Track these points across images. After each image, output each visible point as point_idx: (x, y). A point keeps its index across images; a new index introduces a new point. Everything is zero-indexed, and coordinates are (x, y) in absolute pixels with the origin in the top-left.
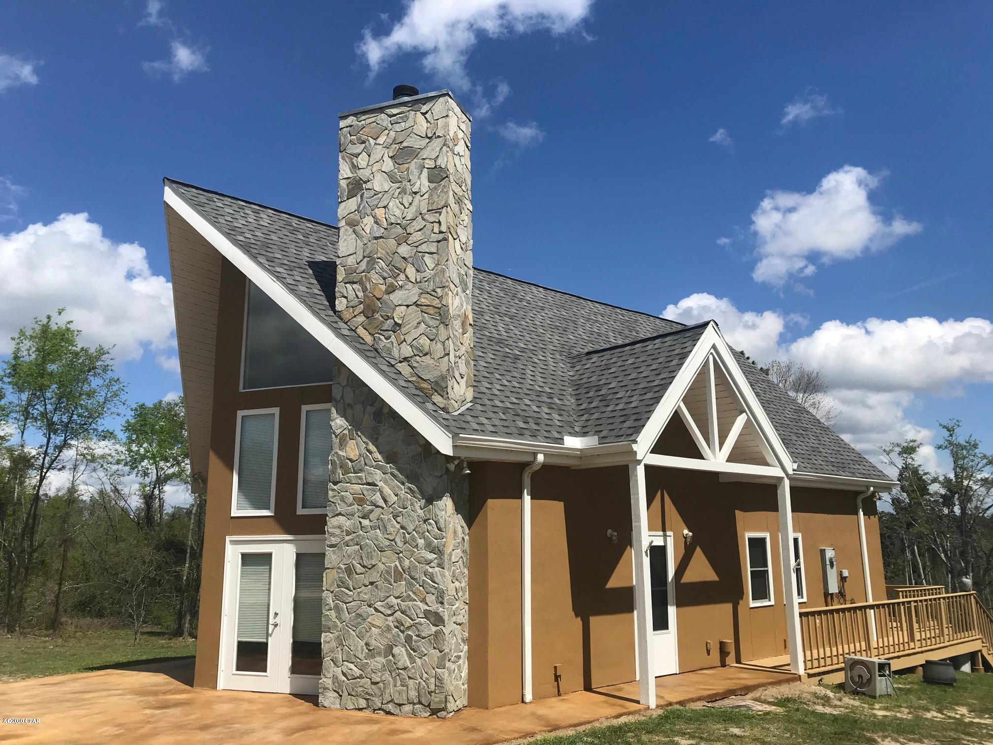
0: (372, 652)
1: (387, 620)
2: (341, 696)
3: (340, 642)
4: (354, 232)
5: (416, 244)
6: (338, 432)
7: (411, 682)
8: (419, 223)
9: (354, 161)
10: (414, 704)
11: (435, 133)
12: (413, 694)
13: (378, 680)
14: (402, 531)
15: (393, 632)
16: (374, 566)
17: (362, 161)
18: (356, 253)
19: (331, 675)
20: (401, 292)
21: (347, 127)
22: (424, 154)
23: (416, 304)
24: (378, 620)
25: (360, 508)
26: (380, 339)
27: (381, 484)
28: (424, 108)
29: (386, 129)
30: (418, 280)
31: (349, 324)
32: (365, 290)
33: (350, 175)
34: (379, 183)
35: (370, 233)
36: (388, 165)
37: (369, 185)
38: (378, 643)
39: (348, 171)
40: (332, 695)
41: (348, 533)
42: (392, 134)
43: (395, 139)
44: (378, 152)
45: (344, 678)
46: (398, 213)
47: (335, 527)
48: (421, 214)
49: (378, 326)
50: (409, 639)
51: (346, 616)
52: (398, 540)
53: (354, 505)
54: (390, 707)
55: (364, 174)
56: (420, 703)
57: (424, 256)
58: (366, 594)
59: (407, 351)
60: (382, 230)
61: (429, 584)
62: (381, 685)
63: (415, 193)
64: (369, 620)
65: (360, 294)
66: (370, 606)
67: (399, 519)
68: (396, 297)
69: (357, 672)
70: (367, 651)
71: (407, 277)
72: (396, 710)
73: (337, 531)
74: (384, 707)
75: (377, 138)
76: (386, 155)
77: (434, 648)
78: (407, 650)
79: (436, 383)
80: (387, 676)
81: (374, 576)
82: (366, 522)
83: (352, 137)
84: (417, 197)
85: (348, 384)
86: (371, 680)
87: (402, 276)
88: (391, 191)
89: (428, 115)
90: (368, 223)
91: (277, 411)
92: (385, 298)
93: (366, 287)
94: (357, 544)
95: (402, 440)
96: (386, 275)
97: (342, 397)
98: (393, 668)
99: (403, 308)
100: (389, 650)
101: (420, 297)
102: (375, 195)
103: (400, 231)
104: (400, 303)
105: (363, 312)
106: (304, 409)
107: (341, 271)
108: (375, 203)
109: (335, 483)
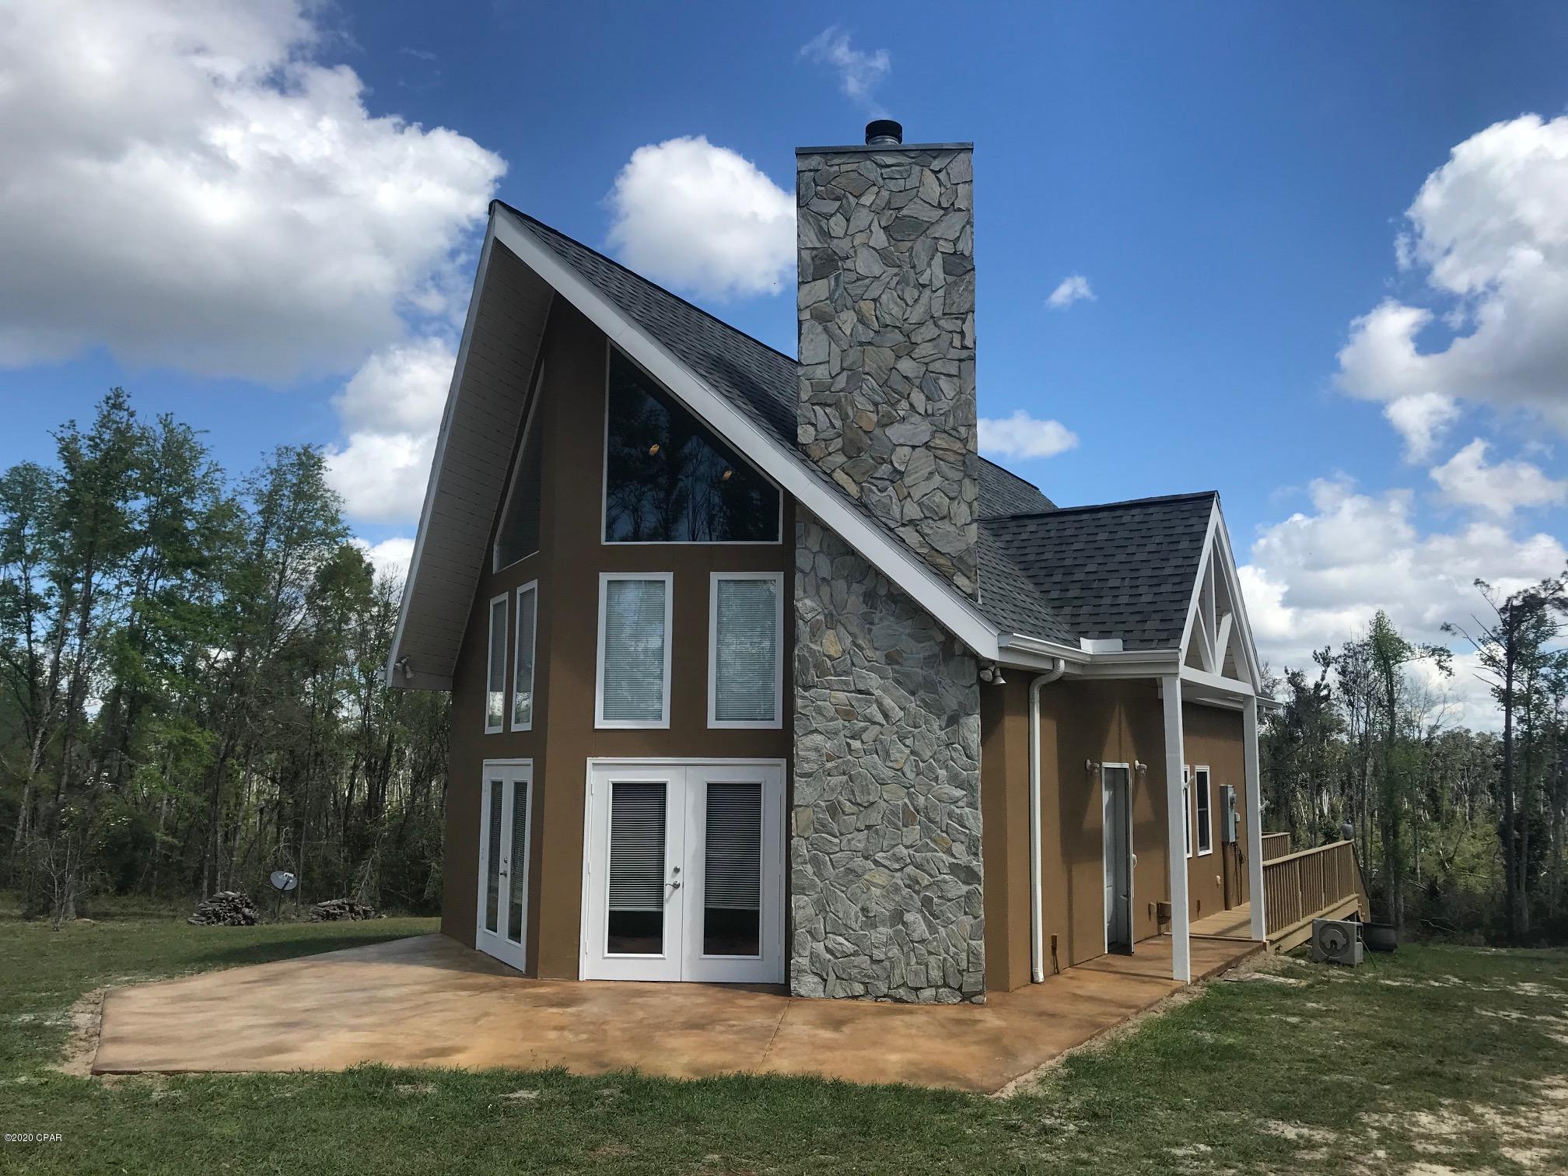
0: (871, 922)
1: (893, 877)
2: (825, 980)
3: (822, 907)
4: (826, 329)
5: (926, 360)
6: (810, 616)
7: (932, 960)
8: (930, 331)
9: (824, 223)
10: (938, 987)
11: (953, 204)
12: (935, 974)
13: (882, 957)
14: (912, 758)
15: (904, 893)
16: (873, 803)
17: (837, 225)
18: (828, 362)
19: (807, 953)
20: (902, 427)
21: (810, 170)
22: (937, 231)
23: (926, 445)
24: (881, 877)
25: (846, 723)
26: (871, 490)
27: (877, 692)
28: (936, 165)
29: (874, 185)
30: (930, 412)
31: (820, 463)
32: (844, 417)
33: (818, 245)
34: (866, 263)
35: (851, 335)
36: (880, 239)
37: (849, 264)
38: (881, 909)
39: (814, 238)
40: (811, 979)
41: (830, 759)
42: (885, 194)
43: (889, 202)
44: (862, 218)
45: (829, 956)
46: (895, 310)
47: (808, 749)
48: (932, 317)
49: (868, 471)
50: (927, 902)
51: (830, 871)
52: (907, 770)
53: (837, 719)
54: (902, 993)
55: (842, 246)
56: (946, 985)
57: (939, 378)
58: (859, 841)
59: (912, 511)
60: (872, 334)
61: (957, 830)
62: (887, 964)
63: (924, 286)
64: (866, 877)
65: (838, 423)
66: (866, 858)
67: (908, 742)
68: (895, 433)
69: (849, 947)
70: (864, 919)
71: (911, 405)
72: (910, 997)
73: (813, 755)
74: (892, 992)
75: (861, 195)
76: (876, 222)
77: (966, 913)
78: (924, 917)
79: (960, 558)
80: (895, 951)
81: (874, 818)
82: (856, 744)
83: (819, 188)
84: (927, 293)
85: (821, 551)
86: (871, 957)
87: (904, 404)
88: (885, 278)
89: (942, 176)
90: (847, 320)
91: (668, 578)
92: (878, 432)
93: (847, 414)
94: (844, 774)
95: (909, 635)
96: (879, 399)
97: (813, 568)
98: (905, 941)
99: (907, 450)
100: (898, 917)
101: (933, 437)
102: (858, 280)
103: (900, 338)
104: (901, 441)
105: (842, 450)
106: (715, 577)
107: (806, 385)
108: (859, 291)
109: (806, 688)
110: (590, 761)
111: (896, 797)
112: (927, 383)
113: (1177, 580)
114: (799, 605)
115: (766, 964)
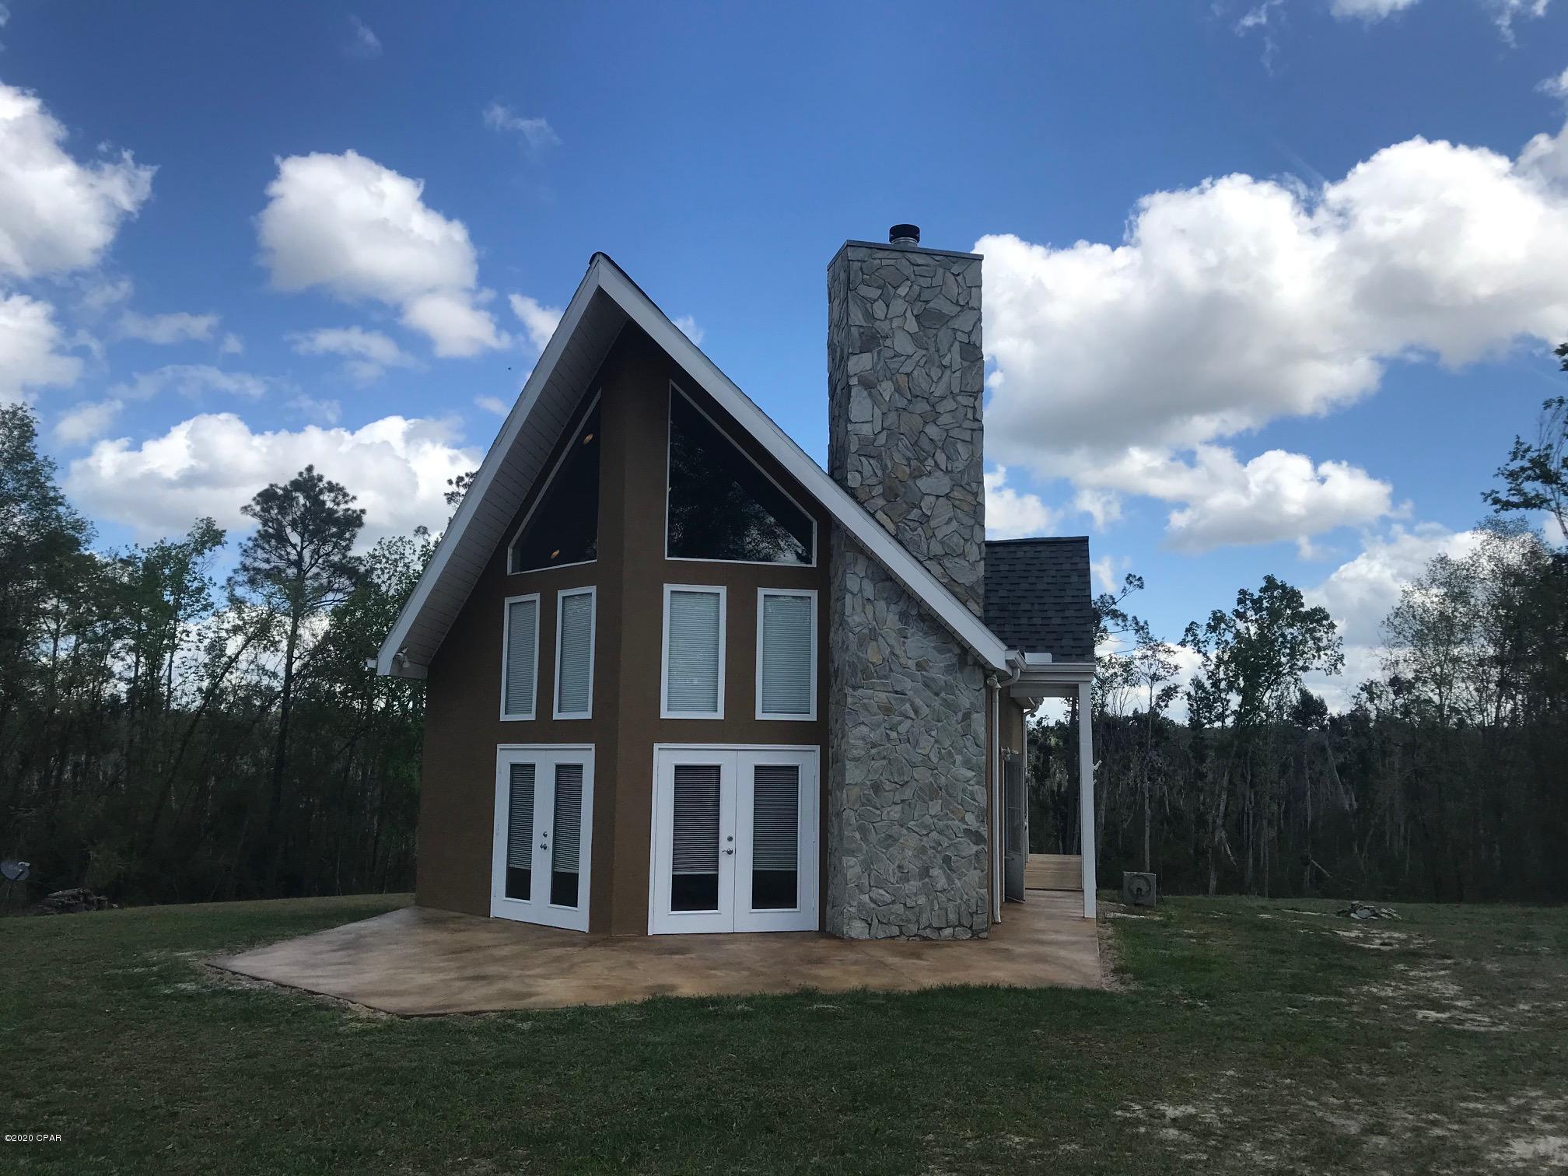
0: (905, 878)
1: (922, 841)
2: (870, 925)
3: (867, 866)
4: (870, 395)
5: (947, 427)
6: (858, 629)
7: (951, 904)
8: (949, 404)
9: (869, 305)
10: (954, 927)
11: (968, 303)
12: (952, 917)
13: (914, 904)
14: (936, 746)
15: (929, 853)
16: (907, 782)
17: (879, 309)
18: (872, 421)
19: (855, 903)
20: (929, 479)
21: (859, 261)
22: (956, 324)
23: (947, 496)
24: (913, 841)
25: (886, 717)
26: (906, 530)
27: (910, 693)
28: (956, 269)
29: (908, 279)
30: (949, 469)
31: (865, 505)
32: (884, 468)
33: (865, 324)
34: (902, 344)
35: (890, 401)
36: (912, 325)
37: (888, 342)
39: (861, 316)
40: (858, 924)
41: (874, 746)
42: (916, 288)
43: (919, 295)
44: (898, 306)
45: (873, 905)
46: (924, 385)
47: (857, 738)
48: (952, 393)
49: (902, 514)
50: (947, 860)
51: (873, 837)
52: (932, 756)
53: (879, 714)
54: (928, 933)
55: (883, 327)
56: (961, 925)
57: (956, 443)
58: (896, 812)
59: (936, 549)
60: (906, 402)
61: (969, 803)
62: (917, 910)
63: (945, 367)
64: (901, 841)
65: (879, 473)
66: (902, 826)
67: (933, 733)
68: (923, 484)
69: (889, 898)
70: (900, 874)
71: (936, 462)
72: (934, 936)
73: (860, 743)
74: (920, 932)
75: (899, 286)
76: (909, 311)
77: (975, 868)
78: (945, 872)
79: (972, 588)
80: (922, 900)
81: (908, 794)
82: (894, 735)
83: (865, 276)
84: (948, 372)
85: (866, 576)
86: (905, 905)
87: (930, 461)
88: (916, 357)
89: (960, 278)
90: (887, 389)
91: (722, 590)
92: (910, 482)
93: (886, 466)
94: (884, 758)
95: (934, 648)
96: (910, 455)
97: (861, 590)
98: (930, 891)
99: (932, 499)
100: (925, 872)
101: (952, 490)
102: (895, 356)
103: (928, 408)
104: (928, 491)
105: (883, 494)
106: (761, 592)
107: (854, 440)
108: (896, 366)
109: (854, 688)
110: (656, 746)
111: (922, 775)
112: (947, 445)
114: (849, 620)
115: (803, 915)
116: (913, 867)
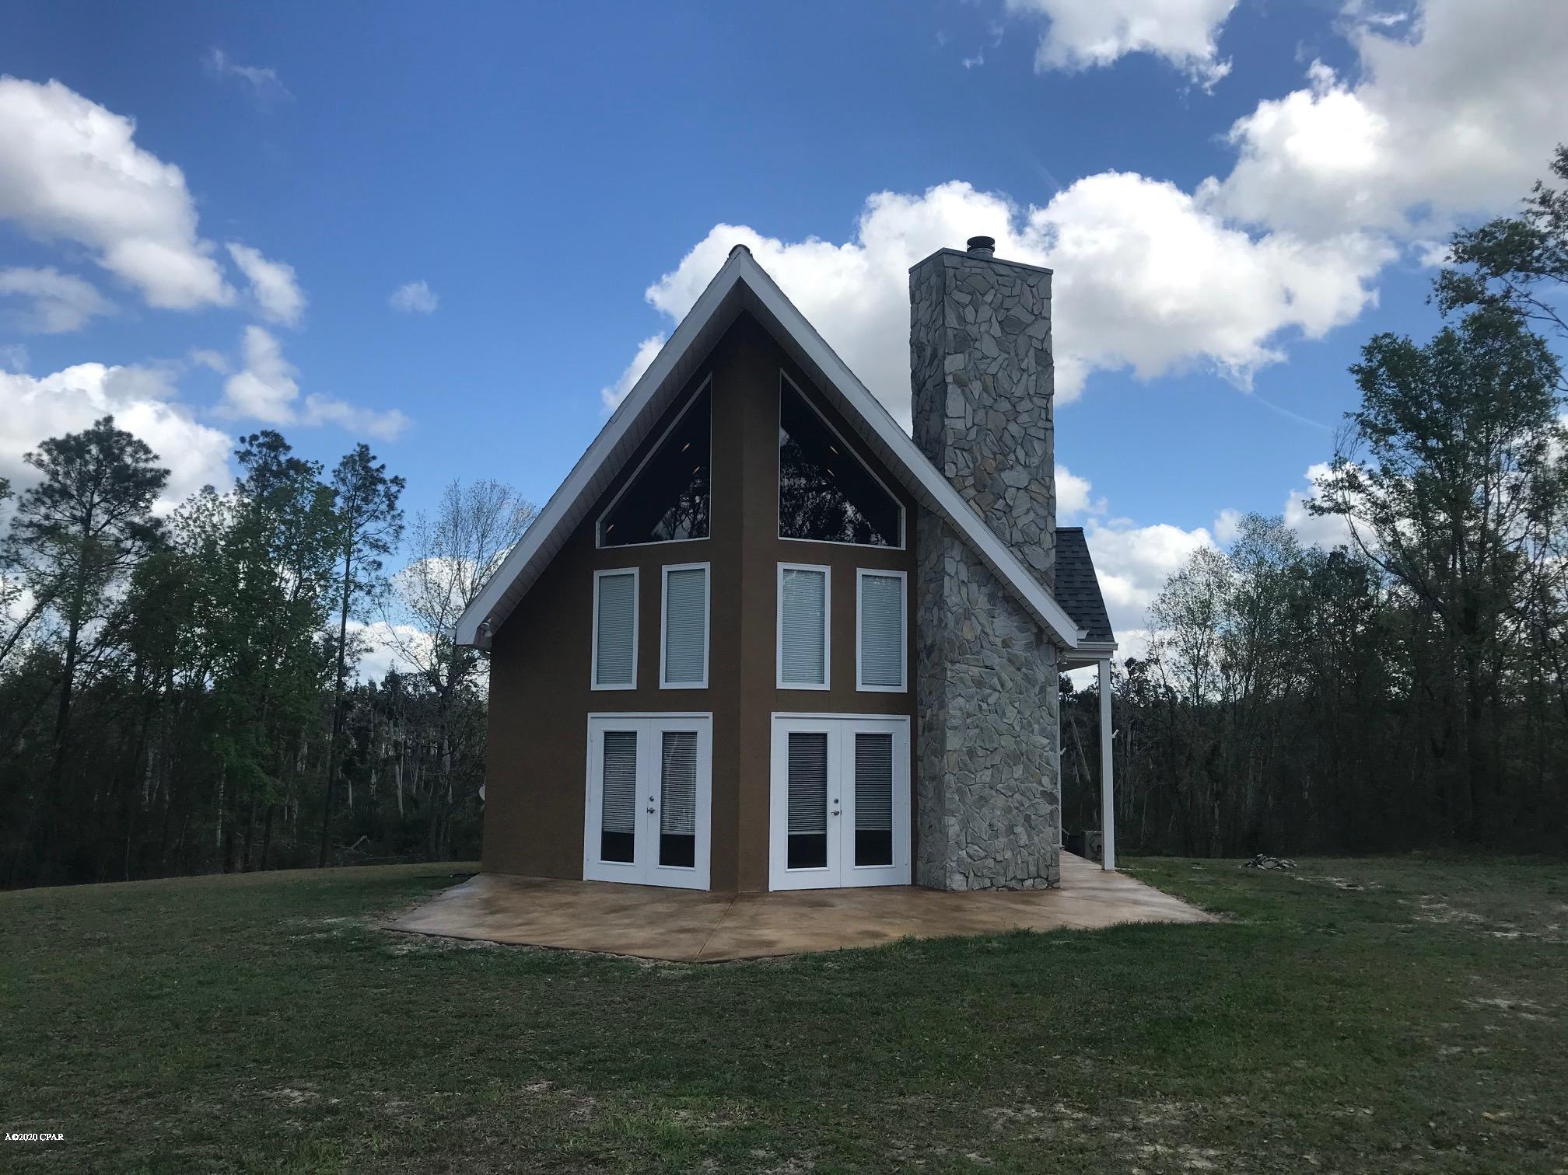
0: (995, 834)
1: (1007, 801)
2: (967, 877)
3: (965, 824)
4: (963, 391)
5: (1026, 426)
6: (955, 609)
7: (1031, 858)
8: (1026, 405)
9: (961, 310)
10: (1034, 878)
11: (1041, 313)
12: (1033, 869)
13: (1002, 859)
14: (1019, 716)
15: (1014, 812)
16: (996, 749)
17: (970, 316)
18: (965, 417)
19: (956, 859)
20: (1011, 473)
21: (953, 268)
22: (1031, 331)
23: (1026, 489)
24: (1000, 801)
25: (978, 690)
27: (997, 668)
28: (1031, 282)
29: (993, 288)
30: (1027, 464)
32: (975, 460)
33: (957, 326)
34: (989, 347)
35: (979, 399)
36: (996, 330)
37: (977, 345)
38: (1001, 824)
39: (955, 320)
40: (958, 877)
41: (969, 715)
42: (999, 296)
43: (1002, 303)
44: (986, 312)
45: (969, 860)
46: (1006, 386)
47: (955, 709)
48: (1028, 394)
49: (990, 504)
50: (1027, 818)
51: (969, 799)
52: (1015, 725)
53: (973, 687)
54: (1013, 884)
55: (973, 330)
56: (1039, 876)
57: (1033, 440)
58: (987, 776)
59: (1018, 537)
60: (992, 400)
61: (1045, 767)
62: (1004, 863)
63: (1023, 370)
64: (992, 802)
65: (971, 465)
66: (992, 788)
67: (1016, 705)
68: (1007, 477)
69: (982, 854)
70: (991, 832)
71: (1017, 458)
72: (1018, 886)
73: (958, 713)
74: (1007, 883)
75: (985, 294)
76: (994, 317)
77: (1050, 826)
78: (1026, 829)
80: (1008, 855)
81: (997, 759)
82: (984, 706)
84: (1025, 376)
85: (961, 560)
86: (995, 859)
87: (1012, 457)
88: (1000, 360)
89: (1034, 290)
90: (976, 387)
91: (827, 570)
92: (996, 475)
93: (977, 459)
94: (977, 727)
95: (1016, 627)
96: (996, 449)
97: (957, 573)
98: (1015, 846)
99: (1014, 490)
100: (1010, 830)
101: (1030, 484)
102: (983, 358)
103: (1009, 407)
104: (1011, 483)
105: (973, 485)
106: (860, 572)
107: (950, 433)
108: (983, 367)
109: (953, 662)
110: (774, 714)
111: (1007, 742)
112: (1025, 441)
113: (1087, 592)
114: (948, 600)
115: (898, 870)
116: (1000, 826)
